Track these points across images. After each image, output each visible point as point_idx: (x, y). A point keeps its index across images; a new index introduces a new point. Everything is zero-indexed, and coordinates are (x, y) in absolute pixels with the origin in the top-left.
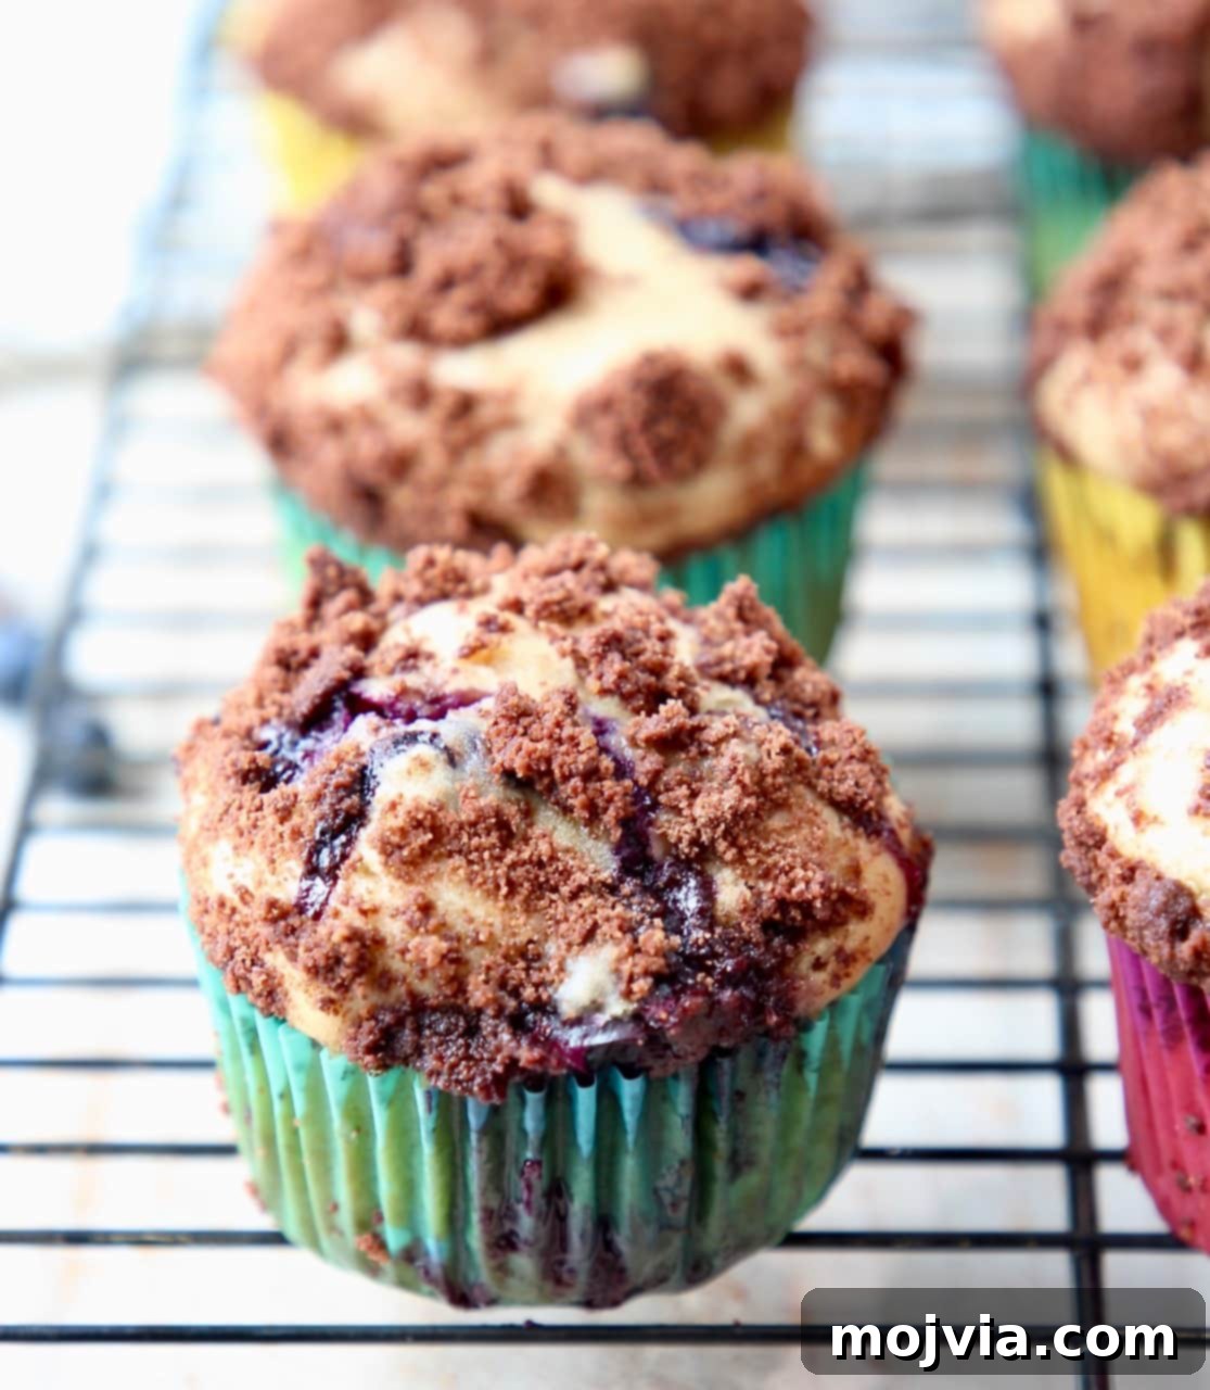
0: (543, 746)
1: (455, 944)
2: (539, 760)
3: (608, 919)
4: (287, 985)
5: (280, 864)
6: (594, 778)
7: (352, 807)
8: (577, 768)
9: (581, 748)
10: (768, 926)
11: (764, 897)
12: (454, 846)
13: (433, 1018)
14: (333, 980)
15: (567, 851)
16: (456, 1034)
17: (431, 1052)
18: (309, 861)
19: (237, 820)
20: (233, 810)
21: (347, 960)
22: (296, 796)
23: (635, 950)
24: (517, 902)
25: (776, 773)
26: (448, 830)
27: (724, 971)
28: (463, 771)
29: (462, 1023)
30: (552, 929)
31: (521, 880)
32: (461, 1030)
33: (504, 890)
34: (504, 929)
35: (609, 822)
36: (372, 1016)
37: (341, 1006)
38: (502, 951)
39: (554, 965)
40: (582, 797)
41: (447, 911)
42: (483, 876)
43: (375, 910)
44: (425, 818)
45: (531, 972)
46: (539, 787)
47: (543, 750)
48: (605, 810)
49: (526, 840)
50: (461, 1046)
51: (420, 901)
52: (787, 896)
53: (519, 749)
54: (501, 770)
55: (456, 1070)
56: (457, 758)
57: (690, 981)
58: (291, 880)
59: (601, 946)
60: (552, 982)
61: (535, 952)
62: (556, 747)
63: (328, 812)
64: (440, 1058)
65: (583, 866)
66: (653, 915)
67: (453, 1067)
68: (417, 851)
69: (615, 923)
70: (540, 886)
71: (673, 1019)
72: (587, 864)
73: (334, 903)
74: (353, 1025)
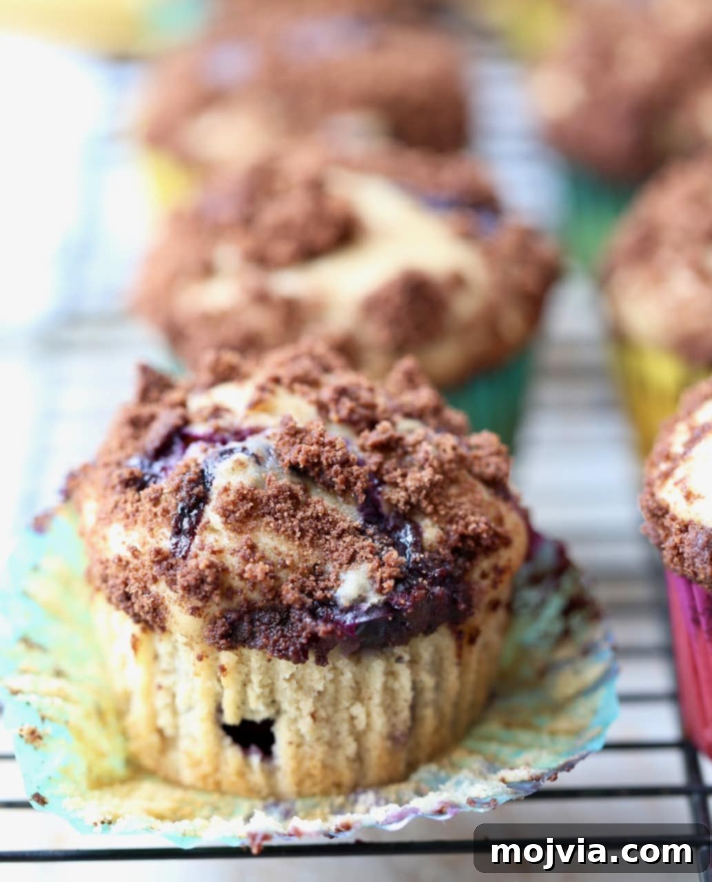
0: (314, 448)
1: (272, 568)
2: (313, 455)
3: (363, 548)
4: (167, 602)
5: (156, 531)
6: (347, 465)
7: (200, 492)
8: (337, 459)
9: (338, 447)
10: (455, 551)
11: (452, 533)
12: (266, 510)
13: (260, 615)
14: (200, 593)
15: (333, 510)
16: (275, 623)
17: (260, 635)
18: (176, 526)
19: (124, 509)
20: (121, 505)
21: (209, 580)
22: (162, 490)
23: (381, 565)
24: (307, 540)
25: (450, 461)
26: (261, 500)
27: (434, 576)
28: (265, 467)
29: (278, 617)
30: (329, 556)
31: (307, 528)
32: (278, 621)
33: (298, 534)
34: (299, 558)
35: (358, 491)
36: (223, 616)
37: (203, 611)
38: (300, 570)
39: (333, 577)
40: (341, 477)
41: (265, 549)
42: (285, 527)
43: (220, 552)
44: (248, 494)
45: (319, 582)
46: (312, 474)
47: (314, 450)
48: (355, 484)
49: (308, 505)
50: (279, 630)
51: (249, 542)
52: (465, 532)
53: (299, 451)
54: (288, 465)
55: (278, 644)
56: (260, 460)
57: (415, 582)
58: (164, 539)
59: (360, 564)
60: (333, 587)
61: (320, 570)
62: (322, 449)
63: (186, 496)
64: (267, 638)
65: (343, 518)
66: (388, 545)
67: (276, 642)
68: (244, 514)
69: (368, 549)
70: (319, 532)
71: (408, 604)
72: (345, 517)
73: (194, 549)
74: (210, 623)
